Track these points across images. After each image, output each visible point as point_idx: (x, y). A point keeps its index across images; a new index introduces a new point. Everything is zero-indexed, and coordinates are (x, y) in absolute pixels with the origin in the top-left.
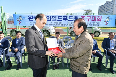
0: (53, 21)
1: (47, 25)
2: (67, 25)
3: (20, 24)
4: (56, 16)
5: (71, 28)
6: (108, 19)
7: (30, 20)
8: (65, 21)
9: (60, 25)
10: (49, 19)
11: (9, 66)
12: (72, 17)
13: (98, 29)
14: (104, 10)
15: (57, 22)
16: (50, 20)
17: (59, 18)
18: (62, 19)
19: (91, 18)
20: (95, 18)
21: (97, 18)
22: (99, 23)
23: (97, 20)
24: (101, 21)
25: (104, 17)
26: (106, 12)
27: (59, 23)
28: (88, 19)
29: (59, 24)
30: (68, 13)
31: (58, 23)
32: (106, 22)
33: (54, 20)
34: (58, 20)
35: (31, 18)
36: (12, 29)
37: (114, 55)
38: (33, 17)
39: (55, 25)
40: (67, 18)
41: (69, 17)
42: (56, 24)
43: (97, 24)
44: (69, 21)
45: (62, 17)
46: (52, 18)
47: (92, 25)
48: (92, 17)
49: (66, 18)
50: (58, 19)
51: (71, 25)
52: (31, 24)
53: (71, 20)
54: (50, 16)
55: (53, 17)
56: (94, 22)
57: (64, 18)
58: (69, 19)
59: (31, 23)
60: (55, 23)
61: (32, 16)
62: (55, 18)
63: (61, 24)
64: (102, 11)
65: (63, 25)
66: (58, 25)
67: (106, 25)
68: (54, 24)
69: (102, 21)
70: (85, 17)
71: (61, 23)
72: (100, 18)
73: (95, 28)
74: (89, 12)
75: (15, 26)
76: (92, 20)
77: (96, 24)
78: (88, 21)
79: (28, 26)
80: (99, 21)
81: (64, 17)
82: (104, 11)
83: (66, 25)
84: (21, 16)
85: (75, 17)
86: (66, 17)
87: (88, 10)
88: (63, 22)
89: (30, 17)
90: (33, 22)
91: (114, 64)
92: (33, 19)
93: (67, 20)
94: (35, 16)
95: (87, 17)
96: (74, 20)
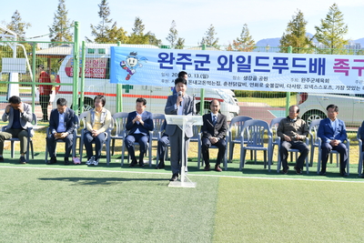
0: (239, 70)
1: (218, 84)
2: (285, 86)
3: (128, 78)
4: (250, 57)
7: (162, 67)
8: (280, 72)
9: (261, 85)
10: (227, 66)
12: (304, 59)
15: (253, 74)
16: (230, 69)
17: (261, 61)
18: (271, 65)
27: (261, 79)
28: (360, 69)
29: (258, 81)
31: (255, 79)
33: (244, 67)
34: (255, 70)
35: (169, 59)
38: (172, 59)
39: (244, 84)
40: (287, 62)
41: (294, 60)
42: (248, 82)
44: (292, 72)
45: (271, 58)
46: (236, 63)
49: (284, 61)
50: (257, 64)
51: (298, 86)
52: (167, 81)
53: (302, 69)
54: (231, 57)
55: (241, 60)
57: (277, 63)
58: (294, 65)
59: (165, 78)
60: (246, 78)
61: (172, 54)
62: (246, 63)
63: (265, 83)
65: (272, 85)
66: (256, 85)
68: (244, 82)
70: (348, 60)
71: (266, 78)
75: (114, 85)
78: (360, 74)
81: (276, 59)
83: (282, 86)
84: (135, 54)
85: (316, 60)
86: (285, 59)
88: (273, 76)
89: (164, 56)
90: (173, 75)
92: (171, 63)
93: (287, 68)
94: (179, 55)
95: (355, 61)
96: (311, 71)
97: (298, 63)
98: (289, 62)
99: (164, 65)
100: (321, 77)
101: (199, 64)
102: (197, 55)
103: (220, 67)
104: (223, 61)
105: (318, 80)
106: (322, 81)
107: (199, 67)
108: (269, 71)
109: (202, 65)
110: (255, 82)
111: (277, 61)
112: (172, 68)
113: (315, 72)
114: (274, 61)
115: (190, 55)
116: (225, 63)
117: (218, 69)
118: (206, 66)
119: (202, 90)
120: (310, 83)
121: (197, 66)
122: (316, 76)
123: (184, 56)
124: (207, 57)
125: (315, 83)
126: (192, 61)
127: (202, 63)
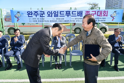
0: (54, 16)
1: (48, 21)
2: (70, 21)
3: (18, 21)
4: (58, 12)
5: (75, 24)
6: (114, 14)
7: (29, 16)
8: (68, 16)
9: (62, 21)
10: (50, 15)
11: (9, 66)
12: (76, 12)
13: (104, 25)
14: (112, 3)
15: (59, 17)
16: (52, 16)
17: (61, 13)
18: (65, 14)
19: (96, 13)
20: (100, 12)
21: (103, 12)
22: (105, 18)
23: (103, 15)
24: (107, 16)
25: (111, 12)
26: (114, 6)
27: (62, 19)
28: (94, 14)
30: (71, 8)
32: (113, 18)
33: (56, 16)
34: (60, 16)
35: (31, 14)
36: (10, 27)
37: (119, 52)
38: (32, 13)
39: (57, 21)
41: (72, 12)
42: (58, 20)
43: (103, 19)
44: (72, 16)
45: (65, 12)
46: (53, 14)
47: (98, 21)
48: (98, 12)
49: (69, 13)
51: (74, 21)
52: (31, 21)
53: (75, 15)
54: (52, 12)
55: (55, 13)
56: (100, 17)
58: (72, 14)
60: (57, 19)
61: (32, 12)
62: (57, 14)
63: (63, 20)
64: (110, 4)
65: (66, 21)
66: (60, 21)
67: (113, 20)
69: (109, 16)
70: (90, 11)
71: (63, 19)
72: (106, 12)
73: (101, 24)
74: (95, 6)
75: (13, 23)
76: (98, 15)
77: (101, 19)
79: (28, 23)
80: (106, 16)
81: (67, 12)
82: (111, 5)
83: (69, 21)
84: (19, 12)
85: (79, 12)
86: (69, 12)
87: (94, 4)
88: (66, 18)
89: (29, 13)
90: (33, 19)
91: (119, 61)
92: (32, 15)
93: (70, 15)
94: (34, 12)
95: (92, 11)
96: (78, 16)
97: (73, 13)
98: (71, 13)
99: (30, 15)
100: (81, 17)
101: (41, 15)
102: (40, 12)
103: (48, 15)
104: (49, 13)
105: (80, 19)
106: (82, 19)
107: (41, 16)
108: (64, 16)
109: (42, 15)
110: (60, 20)
111: (67, 13)
112: (32, 17)
113: (79, 16)
114: (66, 13)
115: (38, 12)
116: (50, 14)
117: (48, 16)
118: (43, 15)
119: (43, 23)
120: (78, 20)
121: (40, 15)
122: (79, 17)
123: (36, 12)
124: (44, 12)
125: (79, 20)
126: (39, 14)
127: (42, 14)
